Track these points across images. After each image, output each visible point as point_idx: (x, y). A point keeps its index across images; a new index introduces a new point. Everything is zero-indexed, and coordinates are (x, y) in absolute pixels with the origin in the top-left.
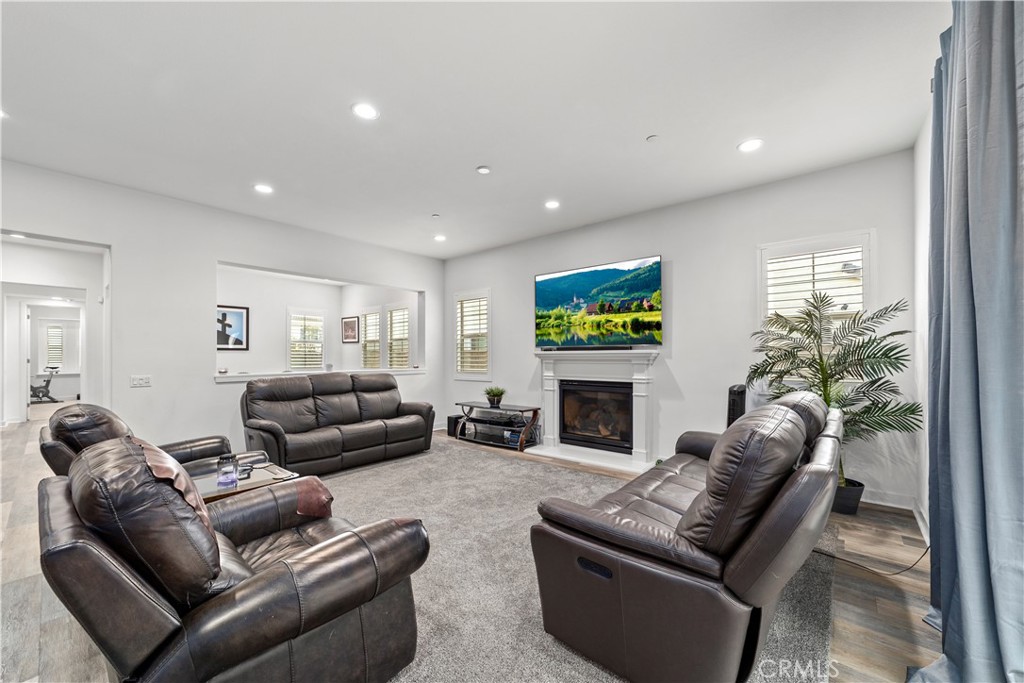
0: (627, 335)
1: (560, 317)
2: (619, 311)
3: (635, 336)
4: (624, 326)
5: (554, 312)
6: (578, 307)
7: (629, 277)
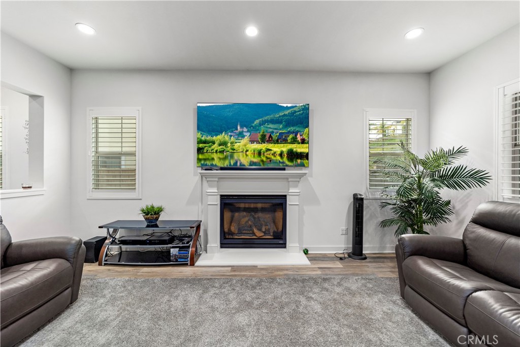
0: (283, 163)
1: (223, 144)
2: (277, 142)
3: (290, 164)
4: (281, 155)
5: (219, 138)
6: (241, 135)
7: (287, 112)
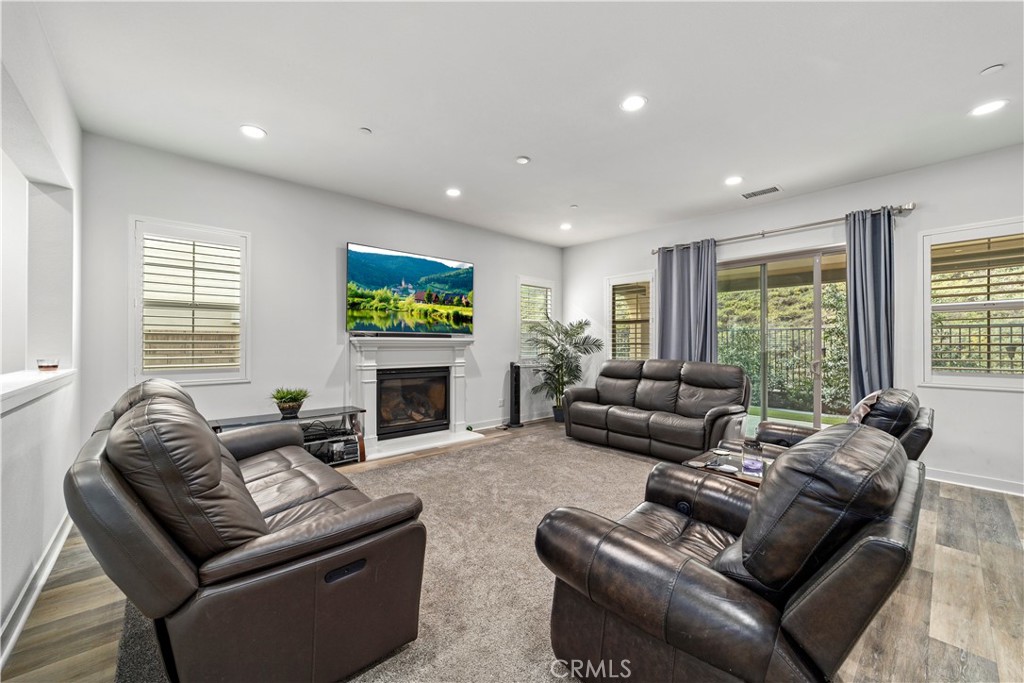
0: (450, 326)
1: (385, 300)
2: (443, 303)
3: (456, 327)
4: (448, 317)
5: (379, 293)
6: (405, 292)
7: (452, 273)
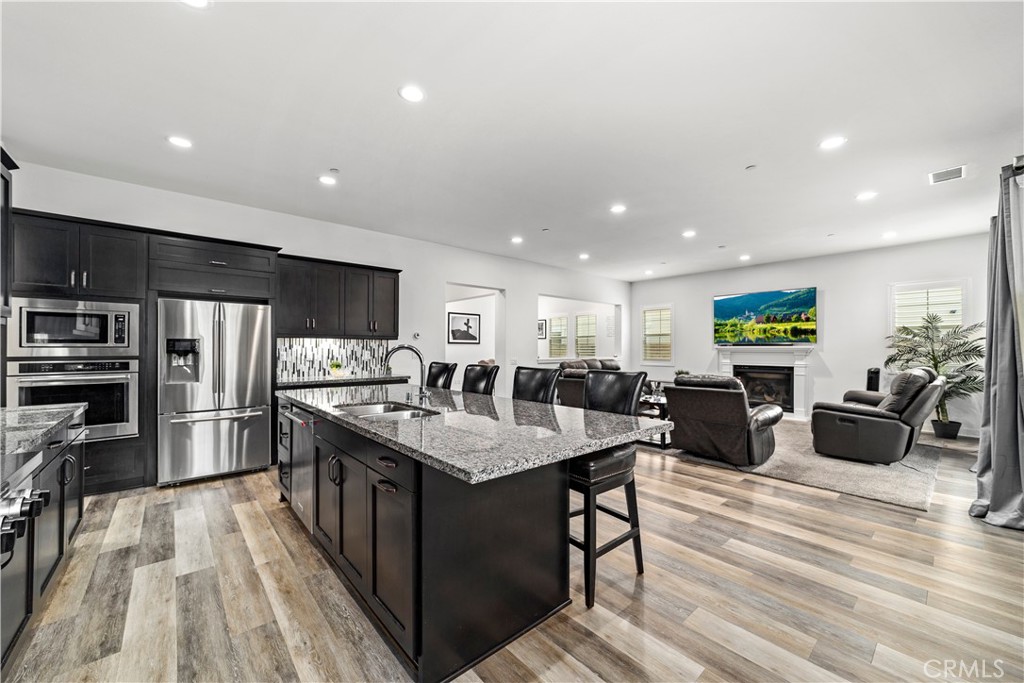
1: (735, 325)
2: (781, 321)
3: (794, 339)
4: (785, 331)
5: (731, 321)
6: (749, 318)
7: (791, 297)
